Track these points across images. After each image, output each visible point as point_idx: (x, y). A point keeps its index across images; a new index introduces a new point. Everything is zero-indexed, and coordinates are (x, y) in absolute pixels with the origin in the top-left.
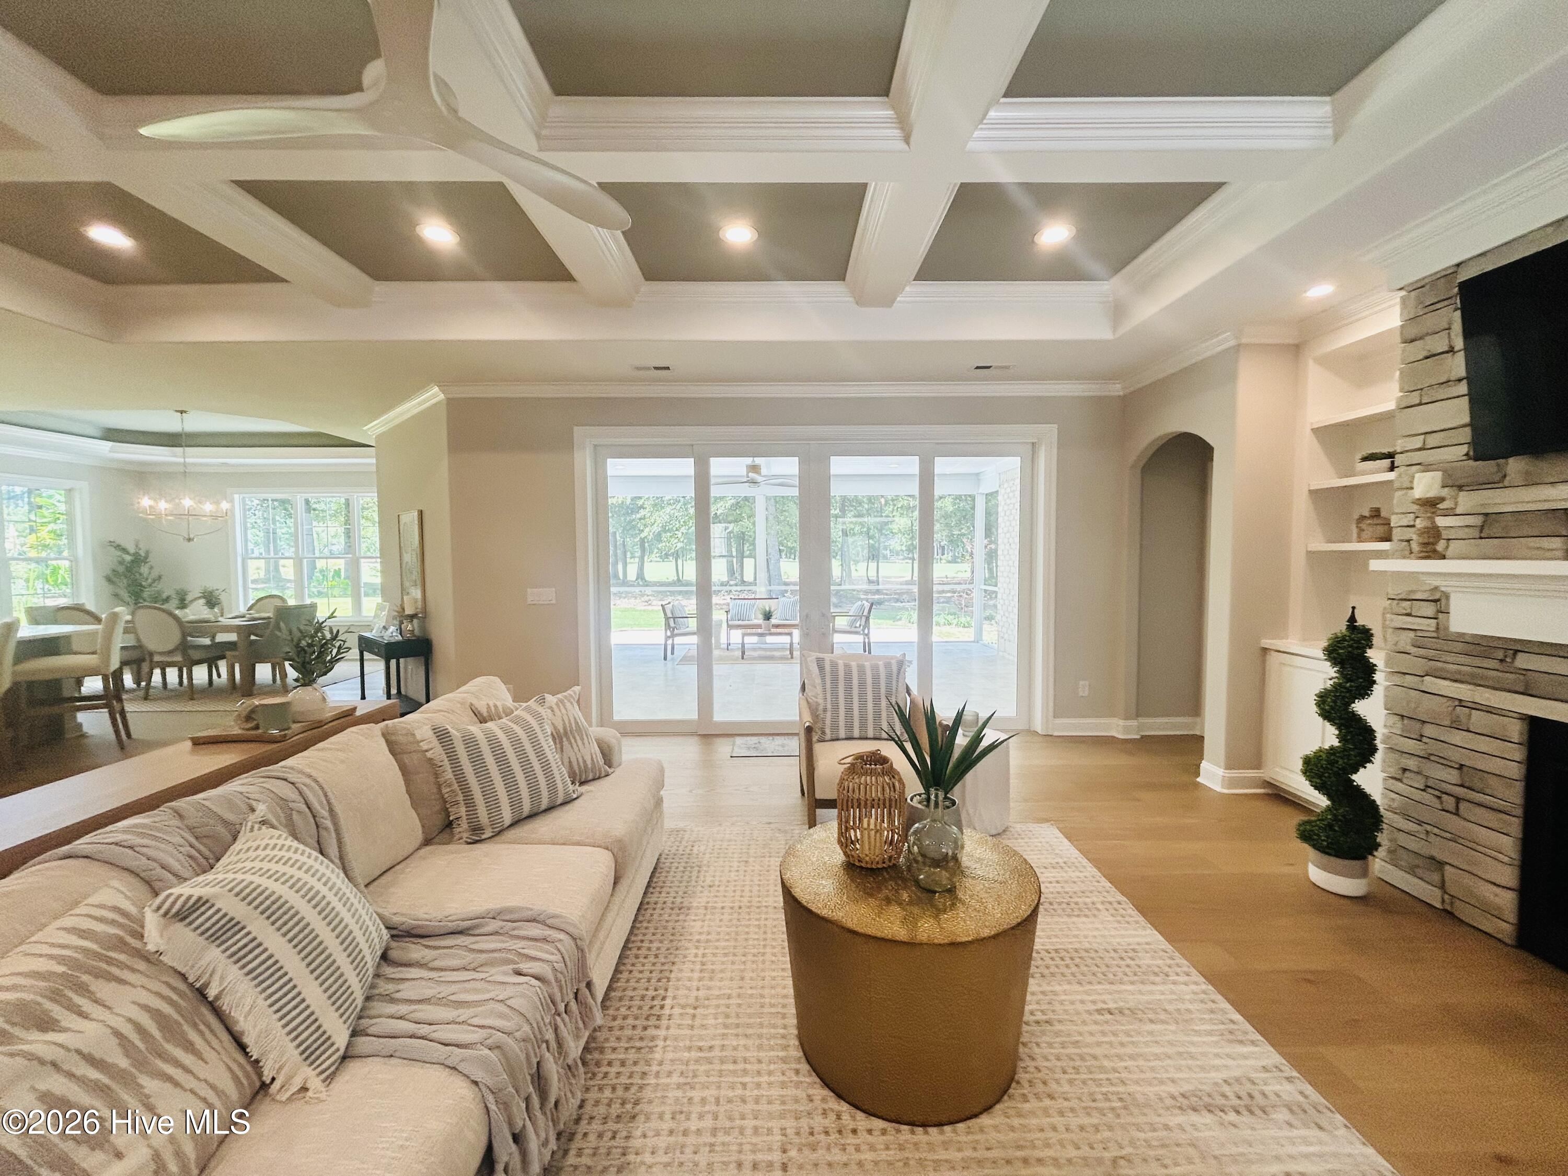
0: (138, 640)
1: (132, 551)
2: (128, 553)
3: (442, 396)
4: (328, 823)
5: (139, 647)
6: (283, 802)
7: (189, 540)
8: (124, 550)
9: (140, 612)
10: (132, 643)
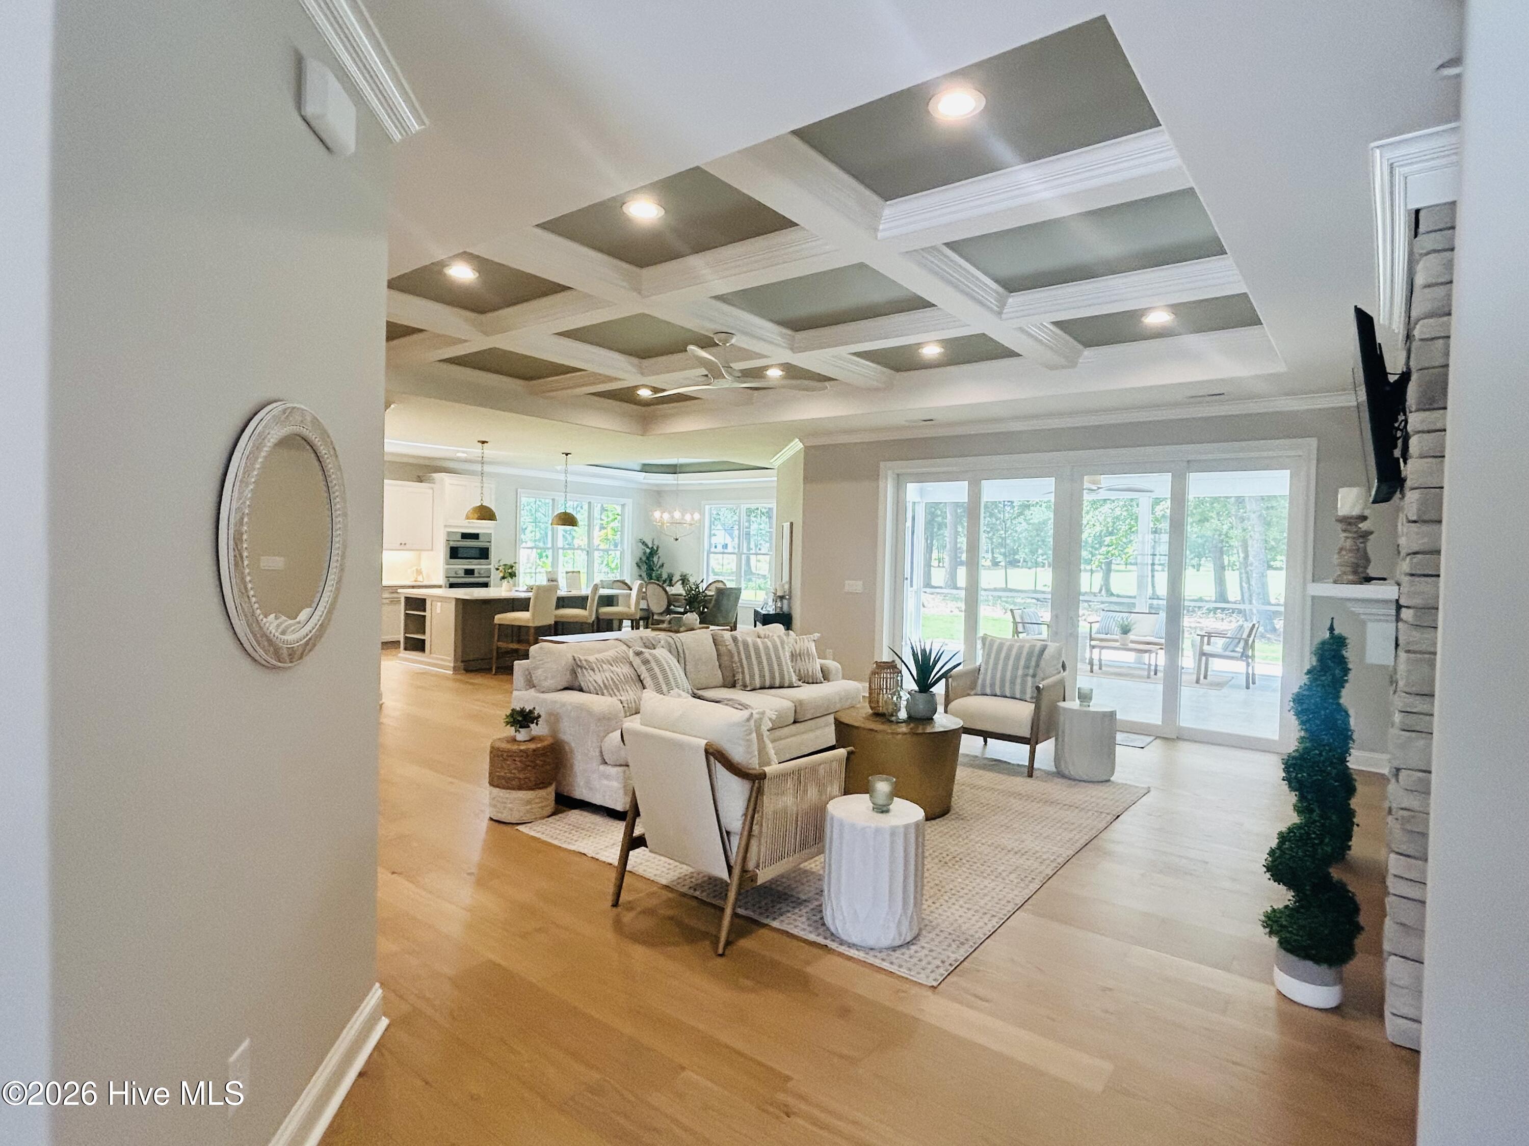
0: (648, 605)
1: (650, 546)
2: (648, 547)
3: (801, 445)
4: (682, 655)
5: (648, 610)
6: (669, 643)
7: (677, 540)
8: (646, 545)
9: (650, 586)
10: (645, 607)
